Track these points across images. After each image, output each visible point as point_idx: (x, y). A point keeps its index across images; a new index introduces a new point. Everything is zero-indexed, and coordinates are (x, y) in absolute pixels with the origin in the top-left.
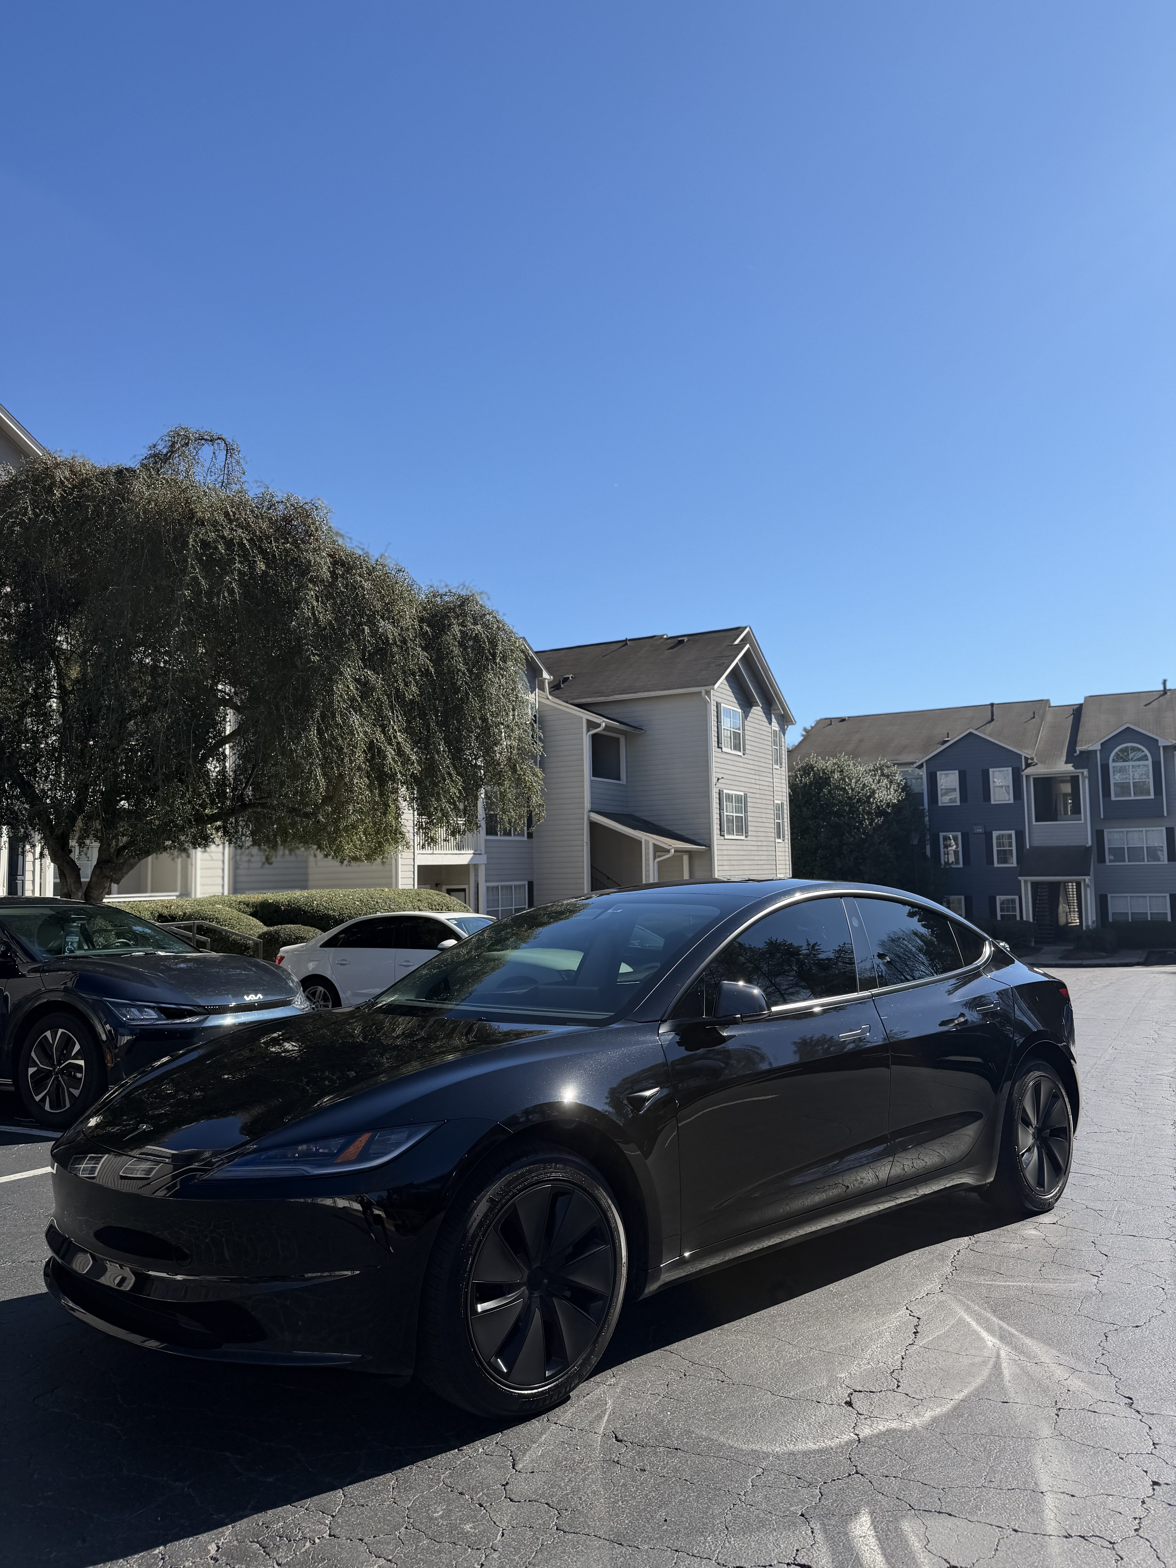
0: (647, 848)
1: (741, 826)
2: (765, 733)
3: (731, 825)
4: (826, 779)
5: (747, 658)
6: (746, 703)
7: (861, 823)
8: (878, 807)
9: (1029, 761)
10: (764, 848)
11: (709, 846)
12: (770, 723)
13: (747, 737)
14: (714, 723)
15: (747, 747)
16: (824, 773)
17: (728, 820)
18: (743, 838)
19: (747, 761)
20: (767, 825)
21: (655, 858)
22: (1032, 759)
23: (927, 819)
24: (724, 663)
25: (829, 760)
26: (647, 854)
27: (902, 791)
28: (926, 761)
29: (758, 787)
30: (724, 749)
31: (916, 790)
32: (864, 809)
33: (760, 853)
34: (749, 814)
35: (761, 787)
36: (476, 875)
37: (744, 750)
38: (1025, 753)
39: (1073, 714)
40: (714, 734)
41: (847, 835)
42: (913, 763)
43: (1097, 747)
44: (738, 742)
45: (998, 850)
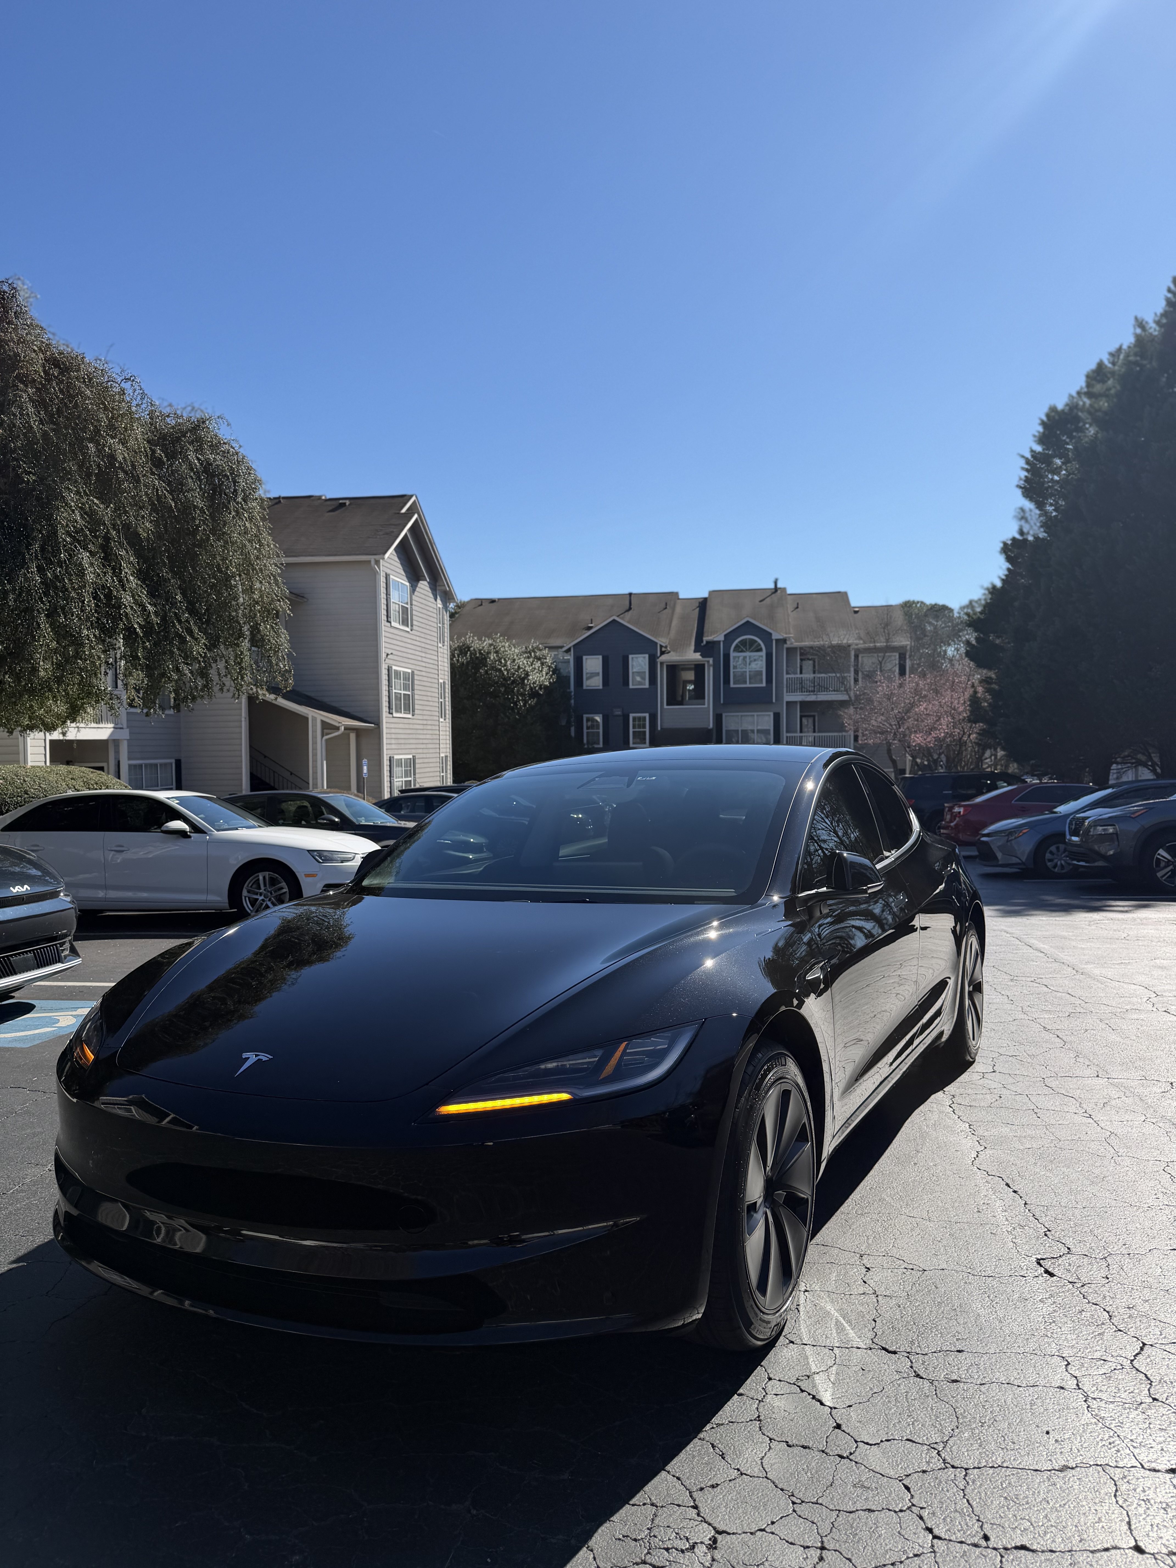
0: (314, 725)
1: (408, 705)
2: (431, 609)
3: (398, 702)
4: (482, 659)
5: (415, 529)
6: (414, 577)
7: (515, 704)
8: (531, 688)
9: (663, 649)
10: (429, 727)
11: (378, 724)
12: (436, 600)
13: (414, 612)
14: (383, 596)
15: (415, 623)
16: (480, 653)
17: (396, 697)
18: (410, 716)
19: (414, 638)
20: (431, 704)
21: (323, 736)
22: (666, 647)
23: (572, 701)
24: (393, 532)
25: (485, 641)
26: (314, 731)
27: (553, 674)
28: (574, 646)
29: (424, 664)
30: (393, 624)
31: (564, 672)
32: (518, 690)
33: (425, 732)
34: (416, 692)
35: (427, 665)
36: (117, 752)
37: (412, 626)
38: (661, 641)
39: (699, 607)
40: (384, 607)
41: (502, 715)
42: (562, 647)
43: (720, 638)
44: (406, 618)
45: (634, 732)
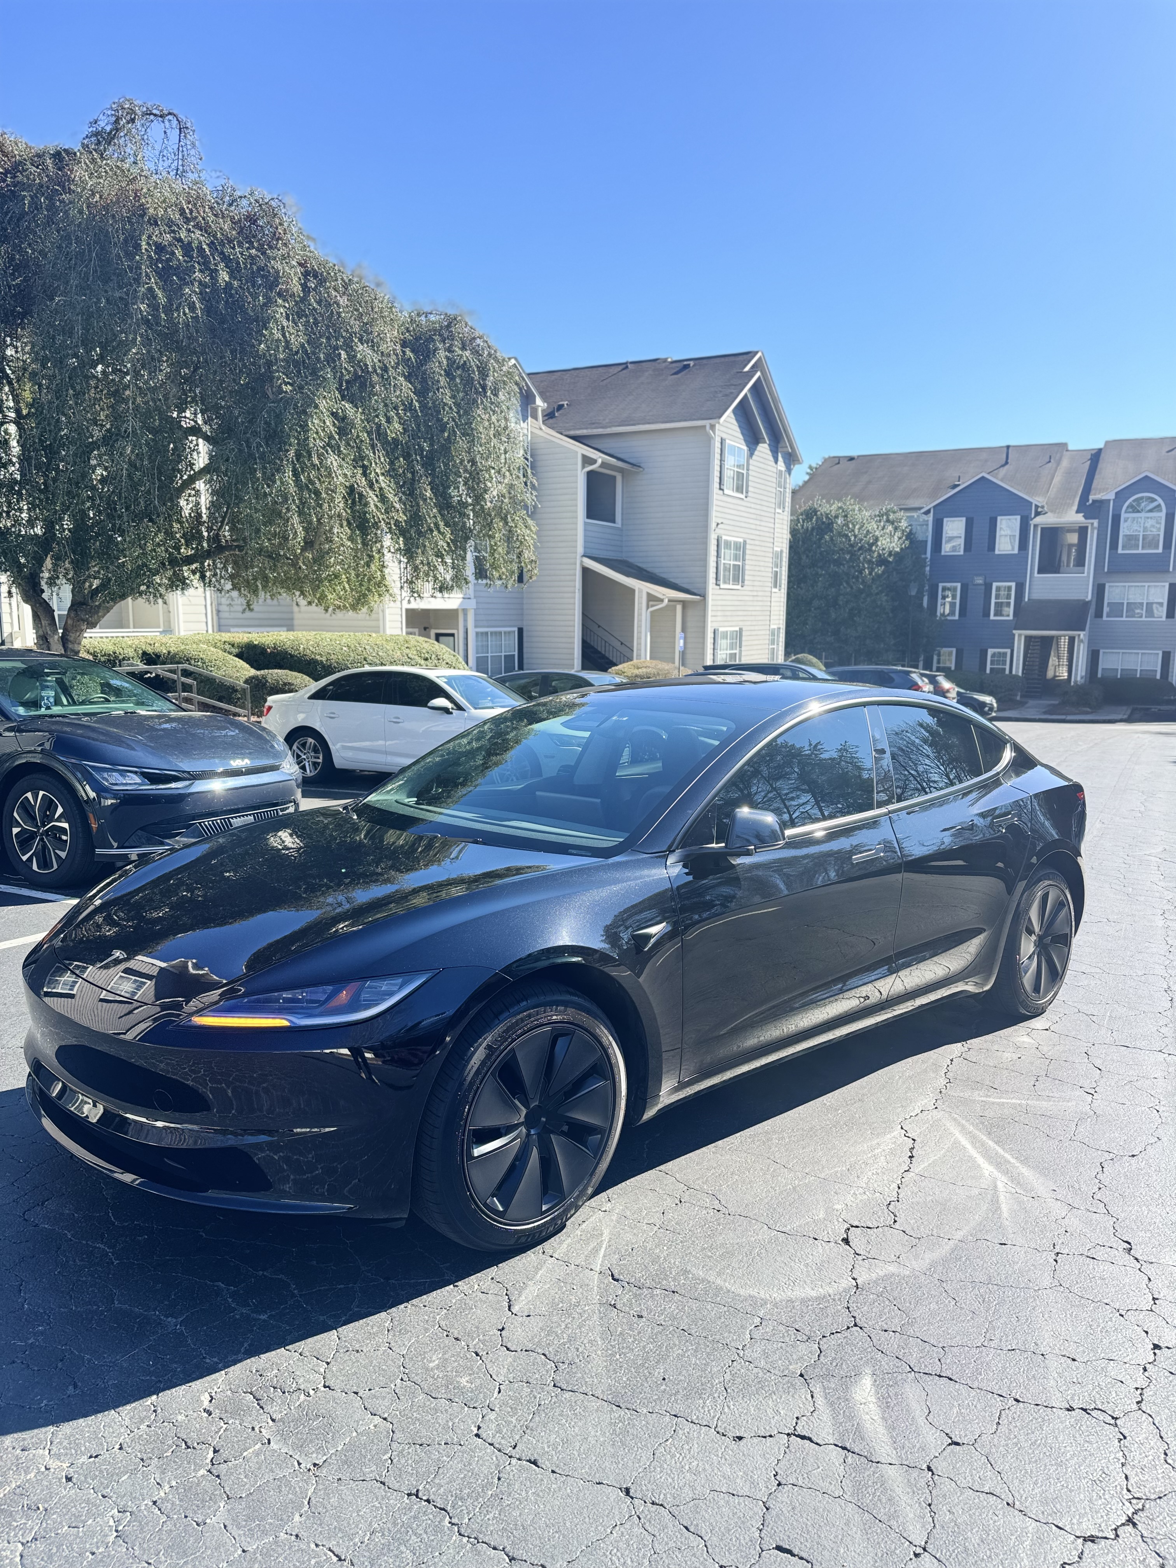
0: (640, 597)
1: (738, 575)
2: (770, 474)
3: (727, 573)
4: (829, 524)
5: (757, 389)
6: (753, 439)
7: (861, 572)
8: (879, 555)
9: (1040, 510)
10: (759, 599)
11: (704, 596)
12: (776, 462)
13: (751, 478)
14: (717, 462)
15: (750, 489)
16: (827, 517)
17: (725, 569)
18: (739, 587)
19: (749, 505)
20: (764, 574)
21: (648, 608)
22: (1043, 507)
23: (928, 569)
24: (732, 393)
25: (834, 503)
26: (640, 603)
27: (906, 539)
28: (934, 507)
29: (758, 533)
30: (726, 492)
31: (920, 537)
32: (865, 558)
33: (755, 603)
34: (747, 562)
35: (762, 533)
36: (465, 620)
37: (747, 492)
38: (1037, 500)
39: (1091, 459)
40: (717, 474)
41: (845, 585)
42: (920, 509)
43: (1111, 496)
44: (741, 486)
45: (996, 603)
